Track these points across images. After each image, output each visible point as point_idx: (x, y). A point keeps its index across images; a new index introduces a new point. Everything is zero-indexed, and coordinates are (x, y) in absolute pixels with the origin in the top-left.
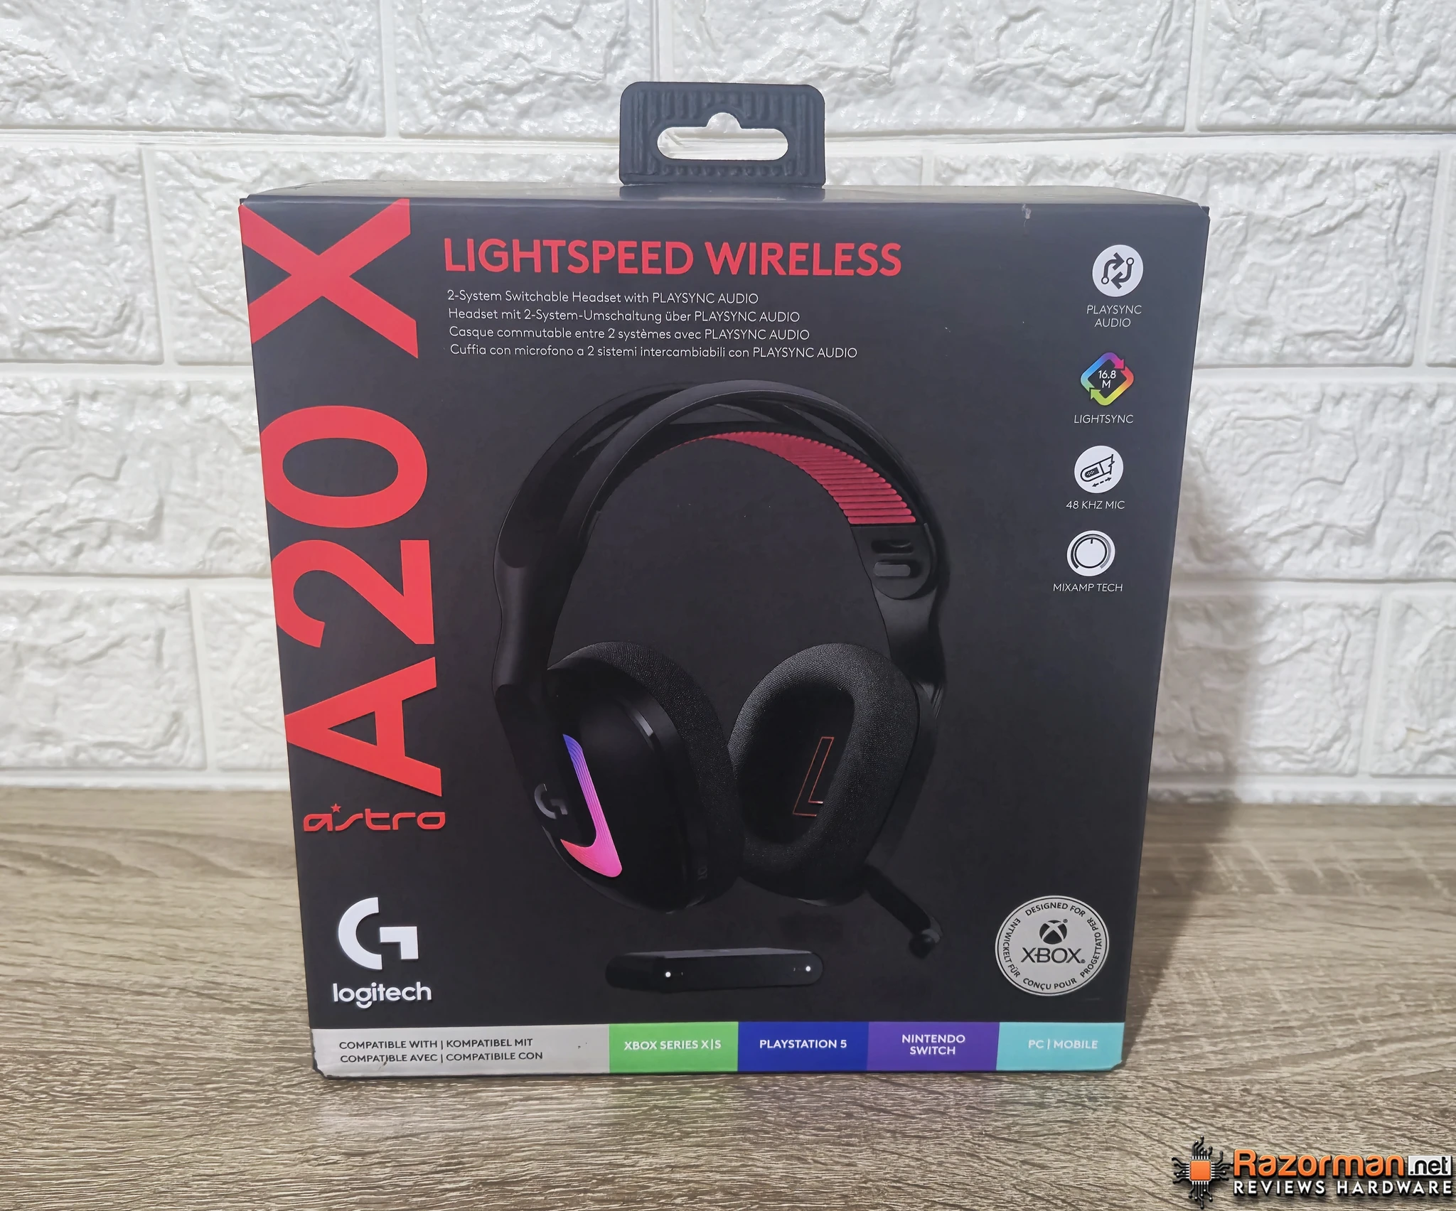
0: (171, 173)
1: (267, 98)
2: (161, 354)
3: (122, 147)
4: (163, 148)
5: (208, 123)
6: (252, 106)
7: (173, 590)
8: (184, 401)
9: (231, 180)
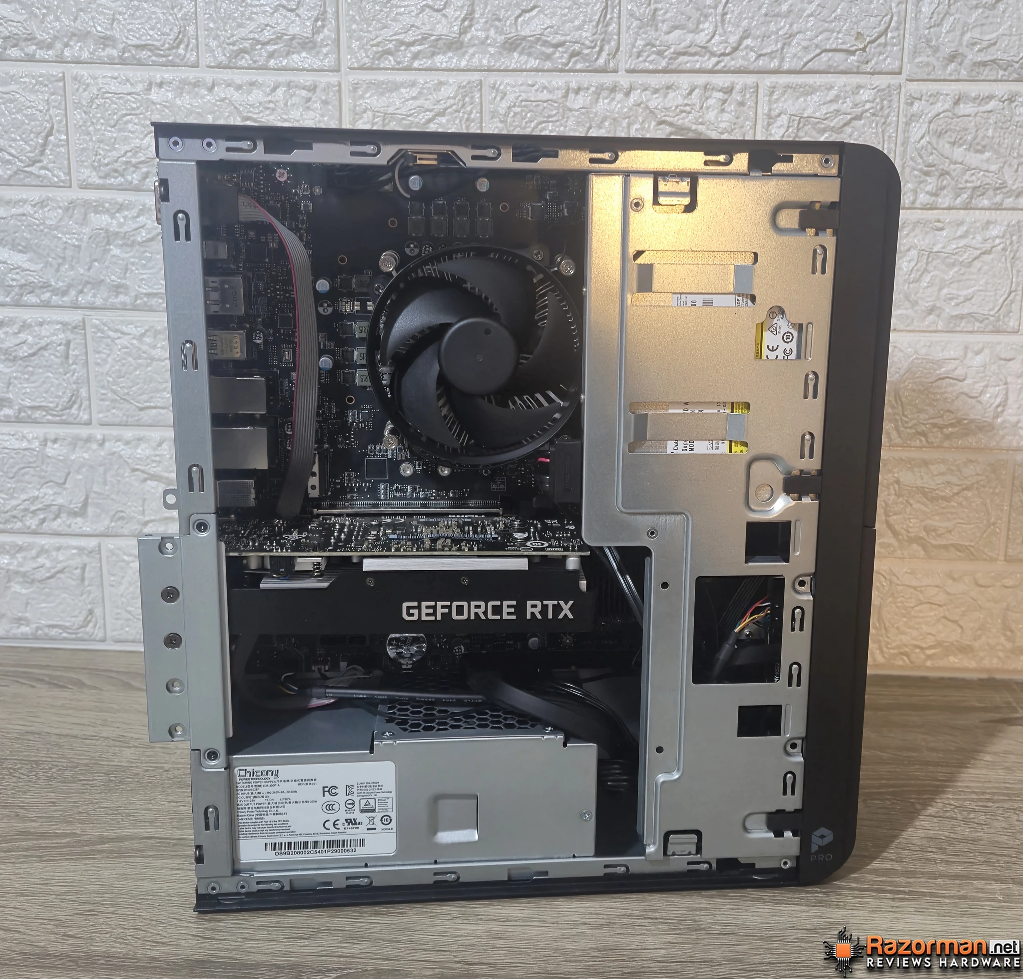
0: (100, 330)
1: (148, 295)
2: (91, 419)
3: (75, 317)
4: (95, 318)
5: (119, 306)
6: (141, 299)
7: (92, 543)
8: (102, 444)
9: (129, 334)
